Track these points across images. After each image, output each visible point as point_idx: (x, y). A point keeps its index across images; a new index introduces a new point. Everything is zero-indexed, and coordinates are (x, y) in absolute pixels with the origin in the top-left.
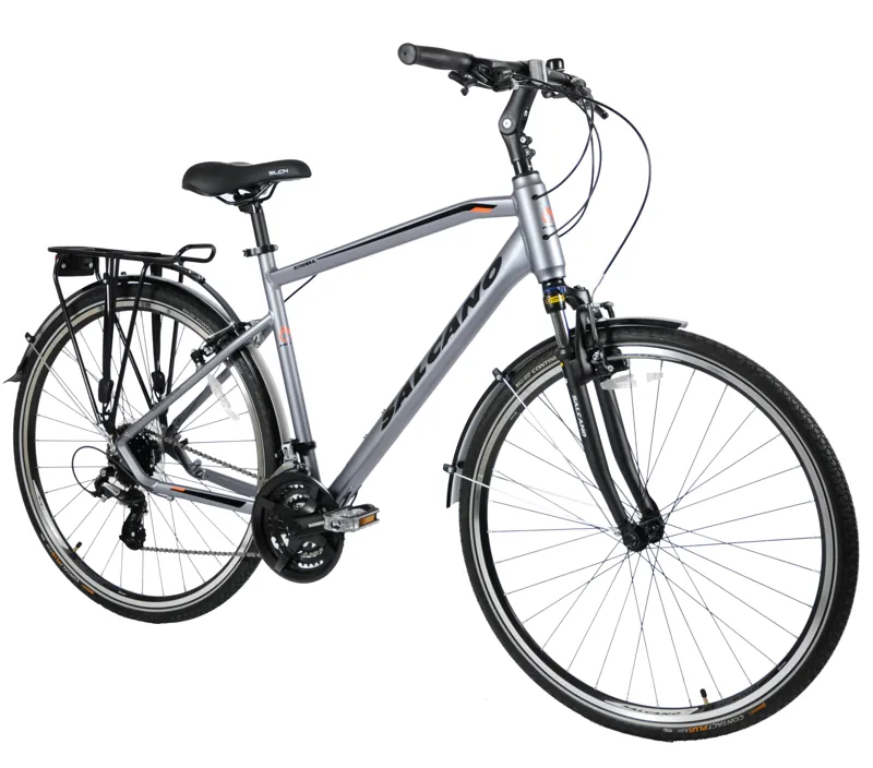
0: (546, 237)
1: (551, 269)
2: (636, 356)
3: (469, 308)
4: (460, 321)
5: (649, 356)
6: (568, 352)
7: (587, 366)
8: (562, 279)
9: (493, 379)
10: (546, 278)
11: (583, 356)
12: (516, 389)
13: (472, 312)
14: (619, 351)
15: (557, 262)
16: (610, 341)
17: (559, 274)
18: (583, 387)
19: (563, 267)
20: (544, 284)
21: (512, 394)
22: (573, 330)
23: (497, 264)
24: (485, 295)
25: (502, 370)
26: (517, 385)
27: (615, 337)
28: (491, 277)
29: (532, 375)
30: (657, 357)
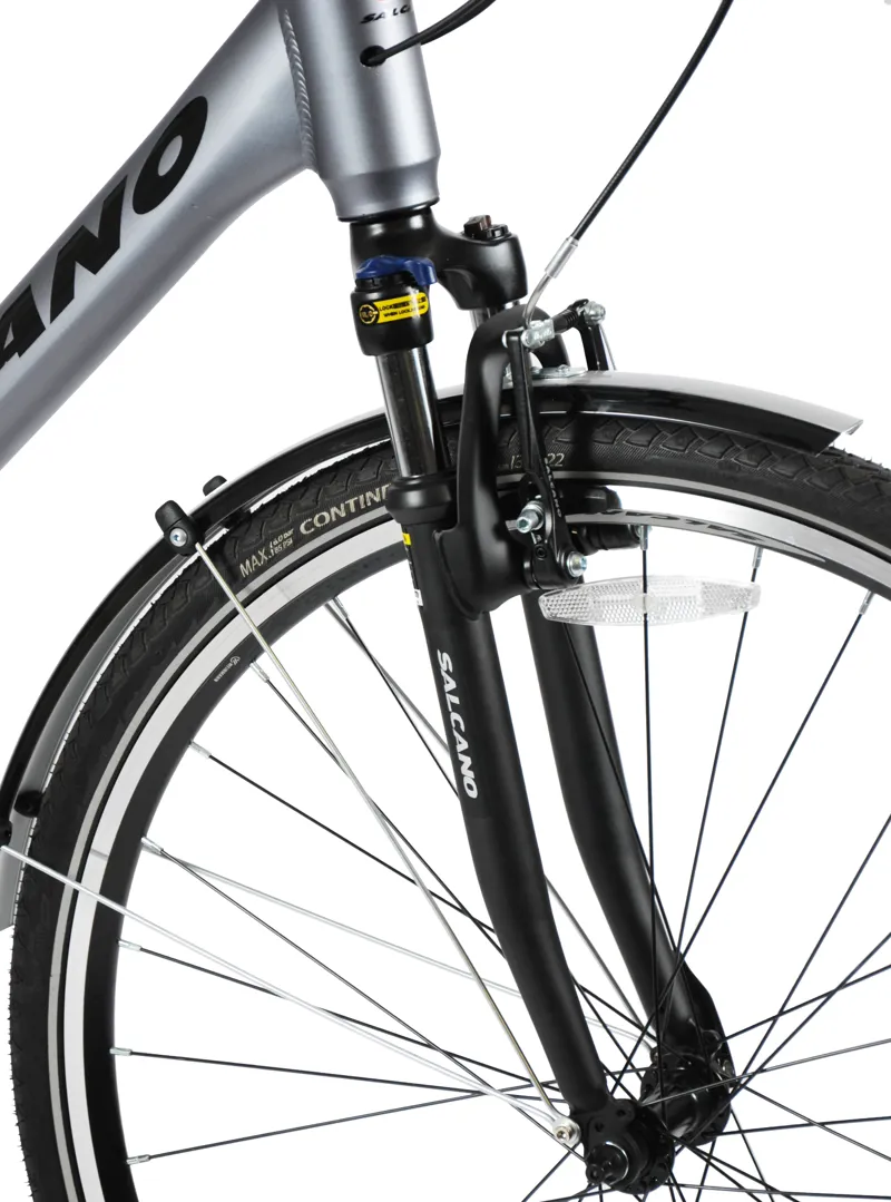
0: (371, 56)
1: (386, 178)
2: (670, 520)
3: (82, 274)
4: (45, 315)
5: (716, 528)
6: (430, 501)
7: (497, 551)
8: (426, 212)
9: (157, 534)
10: (368, 208)
11: (484, 512)
12: (237, 582)
13: (89, 286)
14: (613, 500)
15: (411, 150)
16: (581, 458)
17: (415, 196)
18: (477, 624)
19: (429, 169)
20: (359, 226)
21: (225, 599)
22: (454, 402)
23: (188, 120)
24: (138, 230)
25: (188, 509)
26: (244, 569)
27: (601, 447)
28: (165, 167)
29: (300, 541)
30: (743, 536)
